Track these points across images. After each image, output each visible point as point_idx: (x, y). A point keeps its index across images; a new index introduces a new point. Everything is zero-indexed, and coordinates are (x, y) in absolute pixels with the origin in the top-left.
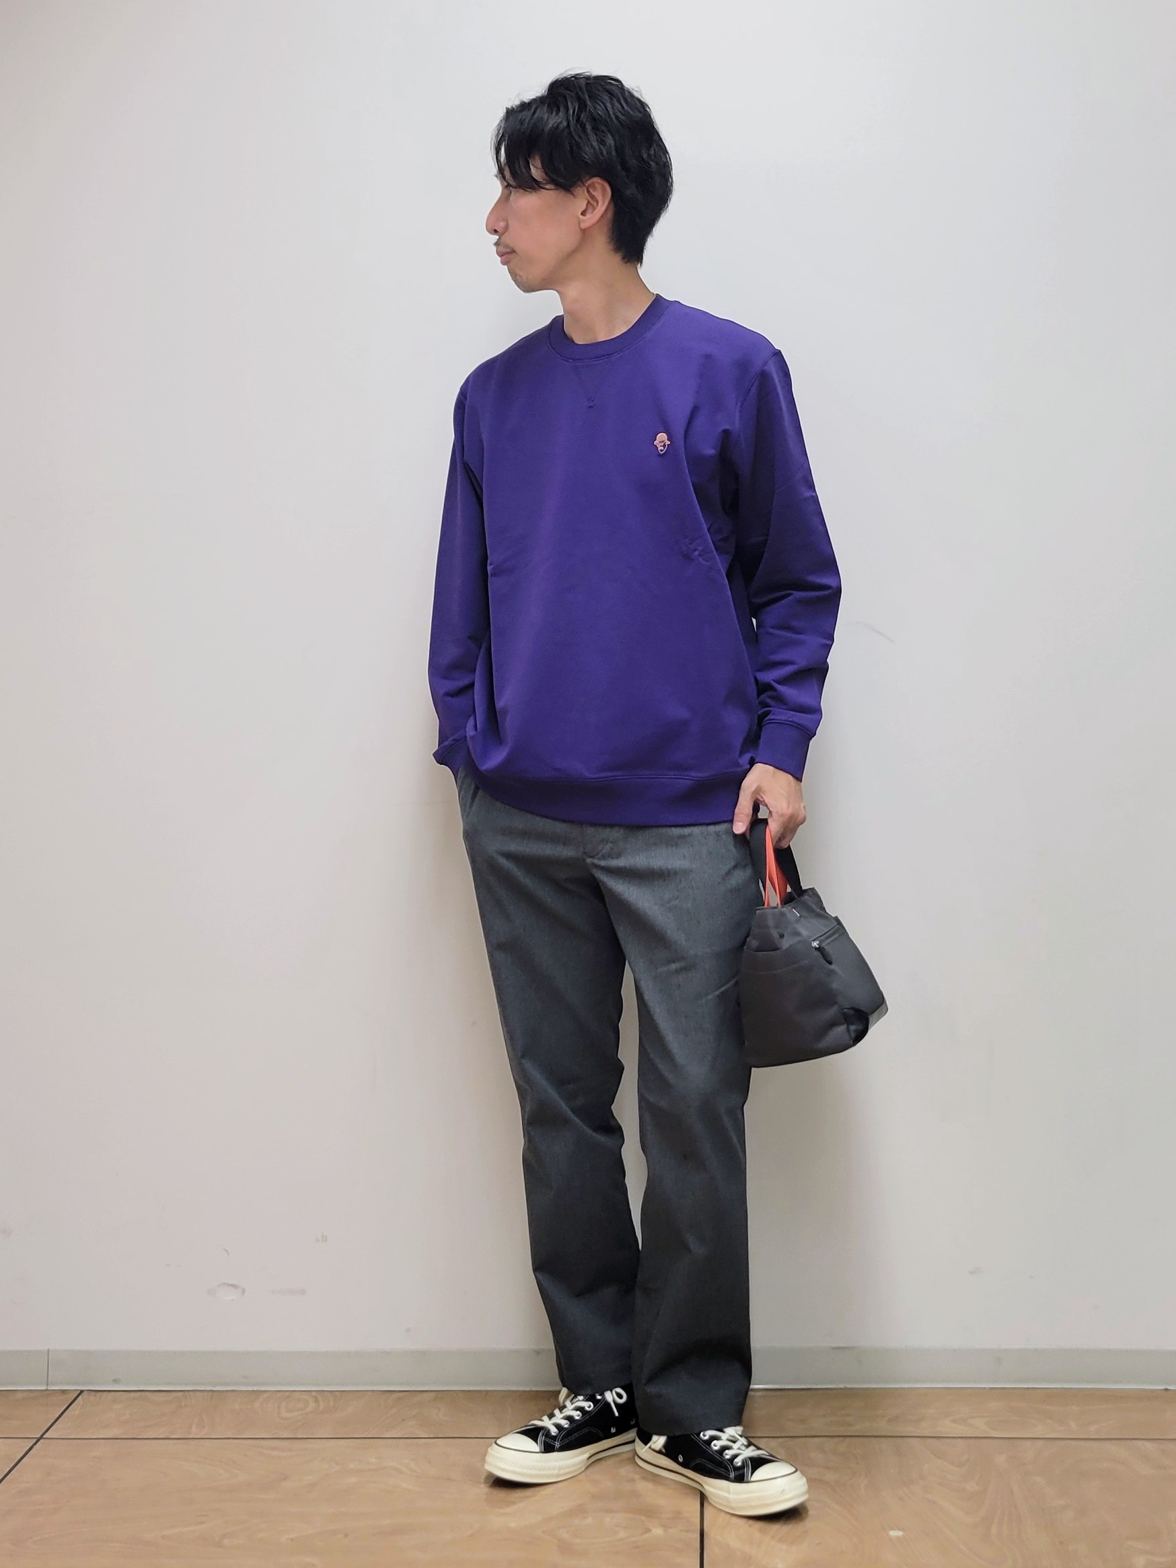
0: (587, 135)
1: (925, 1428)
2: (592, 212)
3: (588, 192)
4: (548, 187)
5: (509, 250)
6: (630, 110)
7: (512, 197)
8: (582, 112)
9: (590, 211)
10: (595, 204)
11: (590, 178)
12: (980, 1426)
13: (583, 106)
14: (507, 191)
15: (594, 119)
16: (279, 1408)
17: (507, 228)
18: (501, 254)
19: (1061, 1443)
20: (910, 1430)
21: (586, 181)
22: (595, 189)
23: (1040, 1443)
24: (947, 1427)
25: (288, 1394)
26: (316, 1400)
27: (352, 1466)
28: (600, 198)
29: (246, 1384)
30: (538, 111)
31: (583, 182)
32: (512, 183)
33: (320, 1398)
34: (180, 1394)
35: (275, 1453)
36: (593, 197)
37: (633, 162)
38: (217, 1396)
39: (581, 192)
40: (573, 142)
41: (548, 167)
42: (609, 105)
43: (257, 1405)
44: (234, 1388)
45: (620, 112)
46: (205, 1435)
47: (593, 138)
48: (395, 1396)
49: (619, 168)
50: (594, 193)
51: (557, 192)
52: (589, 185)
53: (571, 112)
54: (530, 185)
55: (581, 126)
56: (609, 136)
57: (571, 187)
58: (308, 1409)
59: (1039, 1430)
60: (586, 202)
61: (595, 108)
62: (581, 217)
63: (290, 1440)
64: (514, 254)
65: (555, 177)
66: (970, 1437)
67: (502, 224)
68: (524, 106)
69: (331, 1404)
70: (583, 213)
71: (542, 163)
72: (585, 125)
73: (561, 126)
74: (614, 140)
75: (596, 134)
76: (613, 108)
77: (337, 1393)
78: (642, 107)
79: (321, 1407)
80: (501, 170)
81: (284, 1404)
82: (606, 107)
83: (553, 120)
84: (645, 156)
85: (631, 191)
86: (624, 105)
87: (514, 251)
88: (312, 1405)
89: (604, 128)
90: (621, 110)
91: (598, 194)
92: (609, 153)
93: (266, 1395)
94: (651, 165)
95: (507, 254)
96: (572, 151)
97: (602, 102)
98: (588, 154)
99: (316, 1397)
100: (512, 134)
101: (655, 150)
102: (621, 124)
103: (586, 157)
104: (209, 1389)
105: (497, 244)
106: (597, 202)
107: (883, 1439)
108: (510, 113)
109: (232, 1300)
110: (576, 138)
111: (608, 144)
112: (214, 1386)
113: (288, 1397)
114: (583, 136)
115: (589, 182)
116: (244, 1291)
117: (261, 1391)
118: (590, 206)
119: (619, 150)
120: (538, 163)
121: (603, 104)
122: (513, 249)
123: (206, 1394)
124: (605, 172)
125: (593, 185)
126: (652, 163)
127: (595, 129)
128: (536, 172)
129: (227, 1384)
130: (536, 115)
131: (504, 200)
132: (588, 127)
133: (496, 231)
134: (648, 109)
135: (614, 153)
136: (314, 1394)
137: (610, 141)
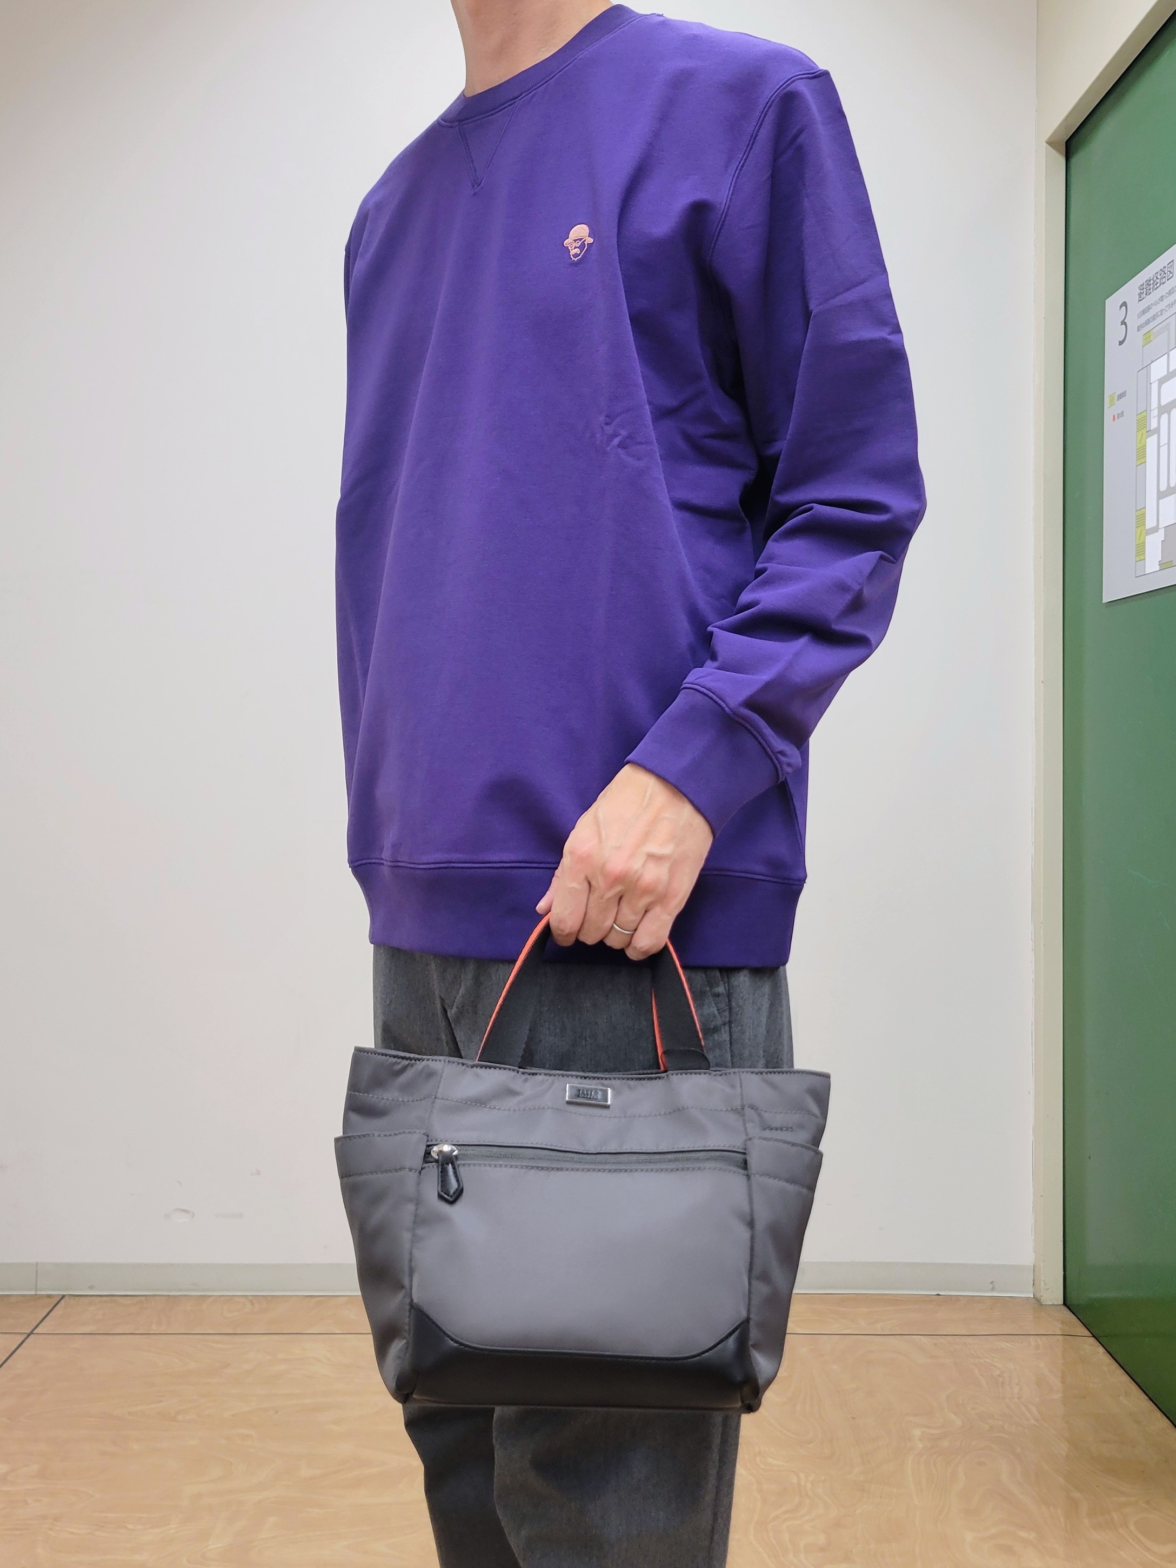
16: (222, 1309)
25: (229, 1298)
26: (252, 1303)
27: (280, 1356)
29: (196, 1290)
33: (255, 1301)
34: (143, 1298)
35: (220, 1346)
38: (172, 1300)
43: (204, 1307)
44: (185, 1293)
46: (163, 1331)
48: (316, 1299)
58: (246, 1310)
63: (232, 1336)
69: (264, 1306)
77: (268, 1297)
79: (256, 1309)
81: (226, 1306)
88: (249, 1307)
93: (212, 1299)
99: (252, 1301)
104: (165, 1294)
109: (184, 1222)
112: (170, 1291)
113: (230, 1300)
116: (193, 1215)
117: (208, 1295)
123: (163, 1298)
129: (180, 1290)
136: (250, 1298)
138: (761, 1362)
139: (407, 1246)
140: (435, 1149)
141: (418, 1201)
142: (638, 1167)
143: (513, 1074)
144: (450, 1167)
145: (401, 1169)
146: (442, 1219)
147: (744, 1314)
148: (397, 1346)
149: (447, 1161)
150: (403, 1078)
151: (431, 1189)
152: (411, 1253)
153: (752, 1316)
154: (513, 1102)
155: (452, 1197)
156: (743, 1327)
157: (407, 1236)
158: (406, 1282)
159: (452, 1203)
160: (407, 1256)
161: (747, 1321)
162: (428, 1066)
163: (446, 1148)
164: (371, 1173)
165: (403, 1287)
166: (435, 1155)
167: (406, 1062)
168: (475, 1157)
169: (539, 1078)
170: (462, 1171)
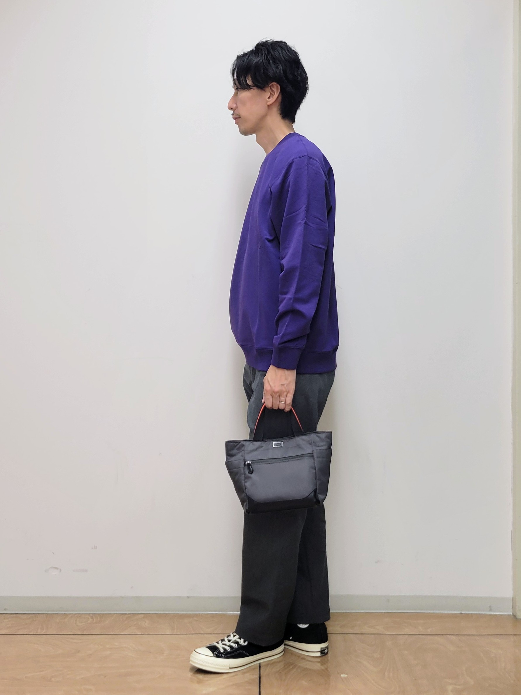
0: (270, 65)
1: (357, 630)
2: (272, 97)
3: (271, 88)
4: (254, 88)
5: (237, 116)
6: (290, 55)
7: (239, 93)
8: (268, 55)
9: (271, 97)
10: (273, 94)
11: (272, 83)
12: (380, 629)
13: (269, 52)
14: (237, 91)
15: (274, 58)
16: (76, 621)
17: (237, 107)
18: (235, 119)
19: (415, 636)
20: (350, 631)
21: (270, 84)
22: (273, 87)
23: (406, 636)
24: (366, 629)
26: (92, 618)
27: (108, 646)
28: (275, 91)
29: (62, 611)
30: (250, 56)
31: (268, 85)
32: (239, 87)
33: (94, 617)
35: (75, 641)
36: (272, 91)
37: (290, 76)
38: (49, 616)
39: (268, 89)
40: (264, 68)
41: (254, 80)
42: (280, 52)
43: (66, 620)
44: (57, 613)
45: (286, 55)
46: (44, 633)
47: (273, 66)
48: (127, 616)
49: (284, 78)
50: (273, 89)
51: (258, 90)
52: (271, 86)
53: (264, 55)
54: (247, 87)
55: (268, 61)
56: (280, 65)
57: (264, 87)
58: (89, 622)
59: (406, 631)
60: (270, 93)
61: (274, 53)
62: (268, 100)
63: (81, 635)
64: (240, 119)
65: (257, 83)
66: (376, 634)
67: (235, 105)
68: (245, 55)
69: (99, 619)
70: (269, 98)
71: (251, 78)
72: (269, 61)
73: (260, 62)
74: (282, 67)
75: (274, 65)
76: (282, 54)
77: (101, 615)
78: (295, 54)
79: (94, 621)
80: (235, 83)
81: (78, 619)
82: (279, 53)
83: (255, 60)
84: (296, 74)
85: (290, 88)
86: (288, 53)
87: (240, 117)
88: (90, 620)
89: (278, 62)
90: (286, 54)
91: (275, 89)
92: (280, 72)
93: (71, 615)
94: (298, 78)
95: (237, 118)
96: (264, 72)
97: (277, 51)
98: (270, 73)
99: (92, 616)
100: (239, 67)
101: (300, 71)
102: (286, 60)
103: (270, 74)
104: (45, 613)
105: (233, 114)
106: (275, 93)
107: (338, 635)
108: (239, 58)
109: (56, 574)
110: (266, 66)
111: (279, 68)
112: (48, 611)
113: (80, 616)
114: (268, 65)
115: (271, 84)
116: (61, 570)
117: (68, 614)
118: (271, 95)
119: (285, 71)
120: (250, 78)
121: (278, 52)
122: (239, 115)
123: (44, 615)
124: (278, 80)
125: (272, 85)
126: (299, 77)
127: (274, 62)
128: (249, 82)
130: (249, 58)
131: (236, 94)
132: (271, 61)
133: (232, 109)
134: (298, 55)
135: (282, 72)
137: (280, 67)
138: (321, 497)
139: (244, 483)
140: (246, 462)
141: (245, 474)
142: (290, 460)
143: (261, 442)
144: (250, 466)
145: (239, 468)
146: (250, 477)
147: (315, 488)
148: (245, 504)
149: (249, 465)
150: (237, 447)
151: (247, 472)
152: (245, 485)
153: (317, 488)
154: (262, 449)
155: (251, 472)
156: (315, 491)
157: (243, 482)
158: (245, 491)
159: (251, 474)
160: (244, 485)
161: (316, 489)
162: (242, 444)
163: (249, 462)
164: (234, 469)
165: (244, 492)
166: (246, 464)
167: (237, 443)
168: (255, 463)
169: (267, 442)
170: (253, 466)
